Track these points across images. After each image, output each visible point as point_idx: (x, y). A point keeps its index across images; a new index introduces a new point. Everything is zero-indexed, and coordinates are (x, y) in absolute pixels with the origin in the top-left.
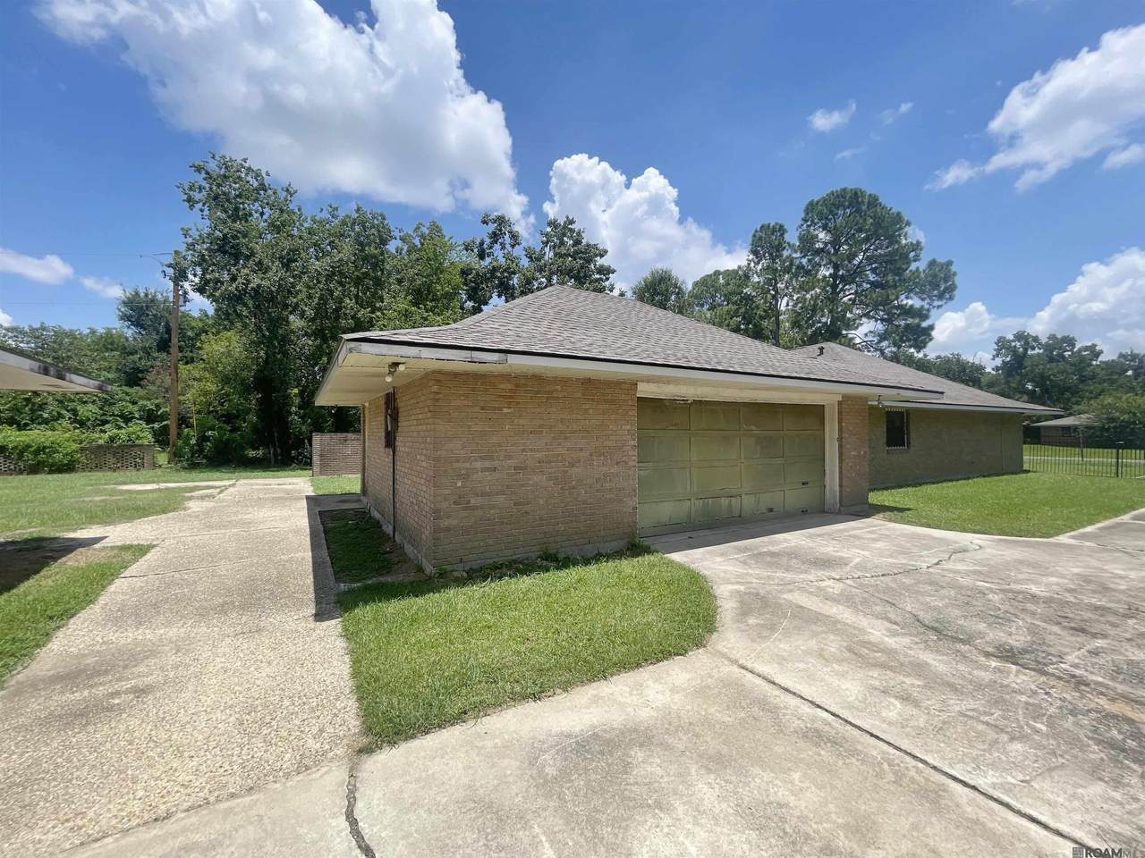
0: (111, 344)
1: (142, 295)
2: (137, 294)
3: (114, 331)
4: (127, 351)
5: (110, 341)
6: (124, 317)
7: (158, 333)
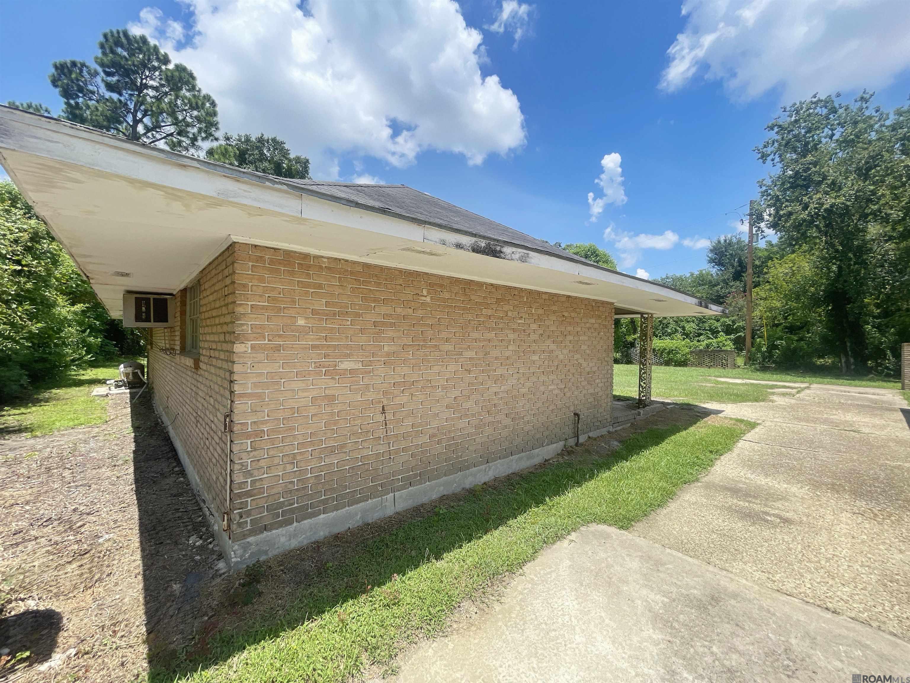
0: (702, 281)
1: (722, 241)
2: (719, 242)
3: (704, 272)
4: (713, 285)
5: (701, 279)
6: (711, 261)
7: (733, 266)
